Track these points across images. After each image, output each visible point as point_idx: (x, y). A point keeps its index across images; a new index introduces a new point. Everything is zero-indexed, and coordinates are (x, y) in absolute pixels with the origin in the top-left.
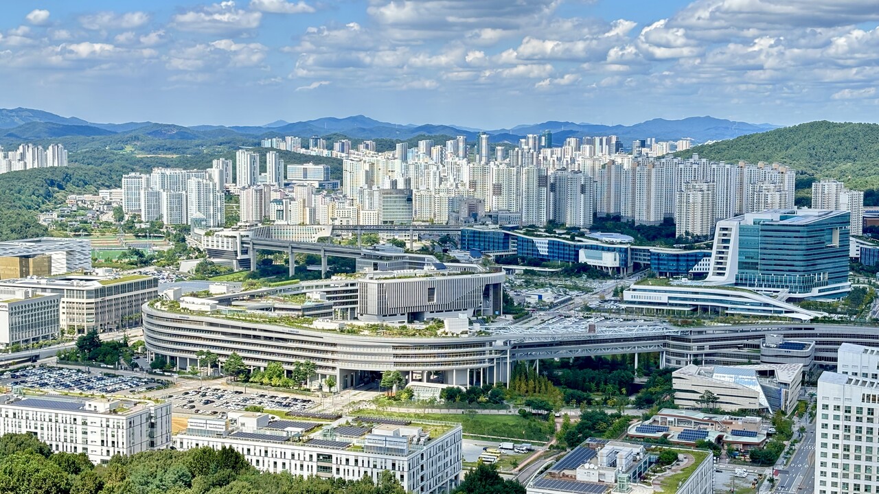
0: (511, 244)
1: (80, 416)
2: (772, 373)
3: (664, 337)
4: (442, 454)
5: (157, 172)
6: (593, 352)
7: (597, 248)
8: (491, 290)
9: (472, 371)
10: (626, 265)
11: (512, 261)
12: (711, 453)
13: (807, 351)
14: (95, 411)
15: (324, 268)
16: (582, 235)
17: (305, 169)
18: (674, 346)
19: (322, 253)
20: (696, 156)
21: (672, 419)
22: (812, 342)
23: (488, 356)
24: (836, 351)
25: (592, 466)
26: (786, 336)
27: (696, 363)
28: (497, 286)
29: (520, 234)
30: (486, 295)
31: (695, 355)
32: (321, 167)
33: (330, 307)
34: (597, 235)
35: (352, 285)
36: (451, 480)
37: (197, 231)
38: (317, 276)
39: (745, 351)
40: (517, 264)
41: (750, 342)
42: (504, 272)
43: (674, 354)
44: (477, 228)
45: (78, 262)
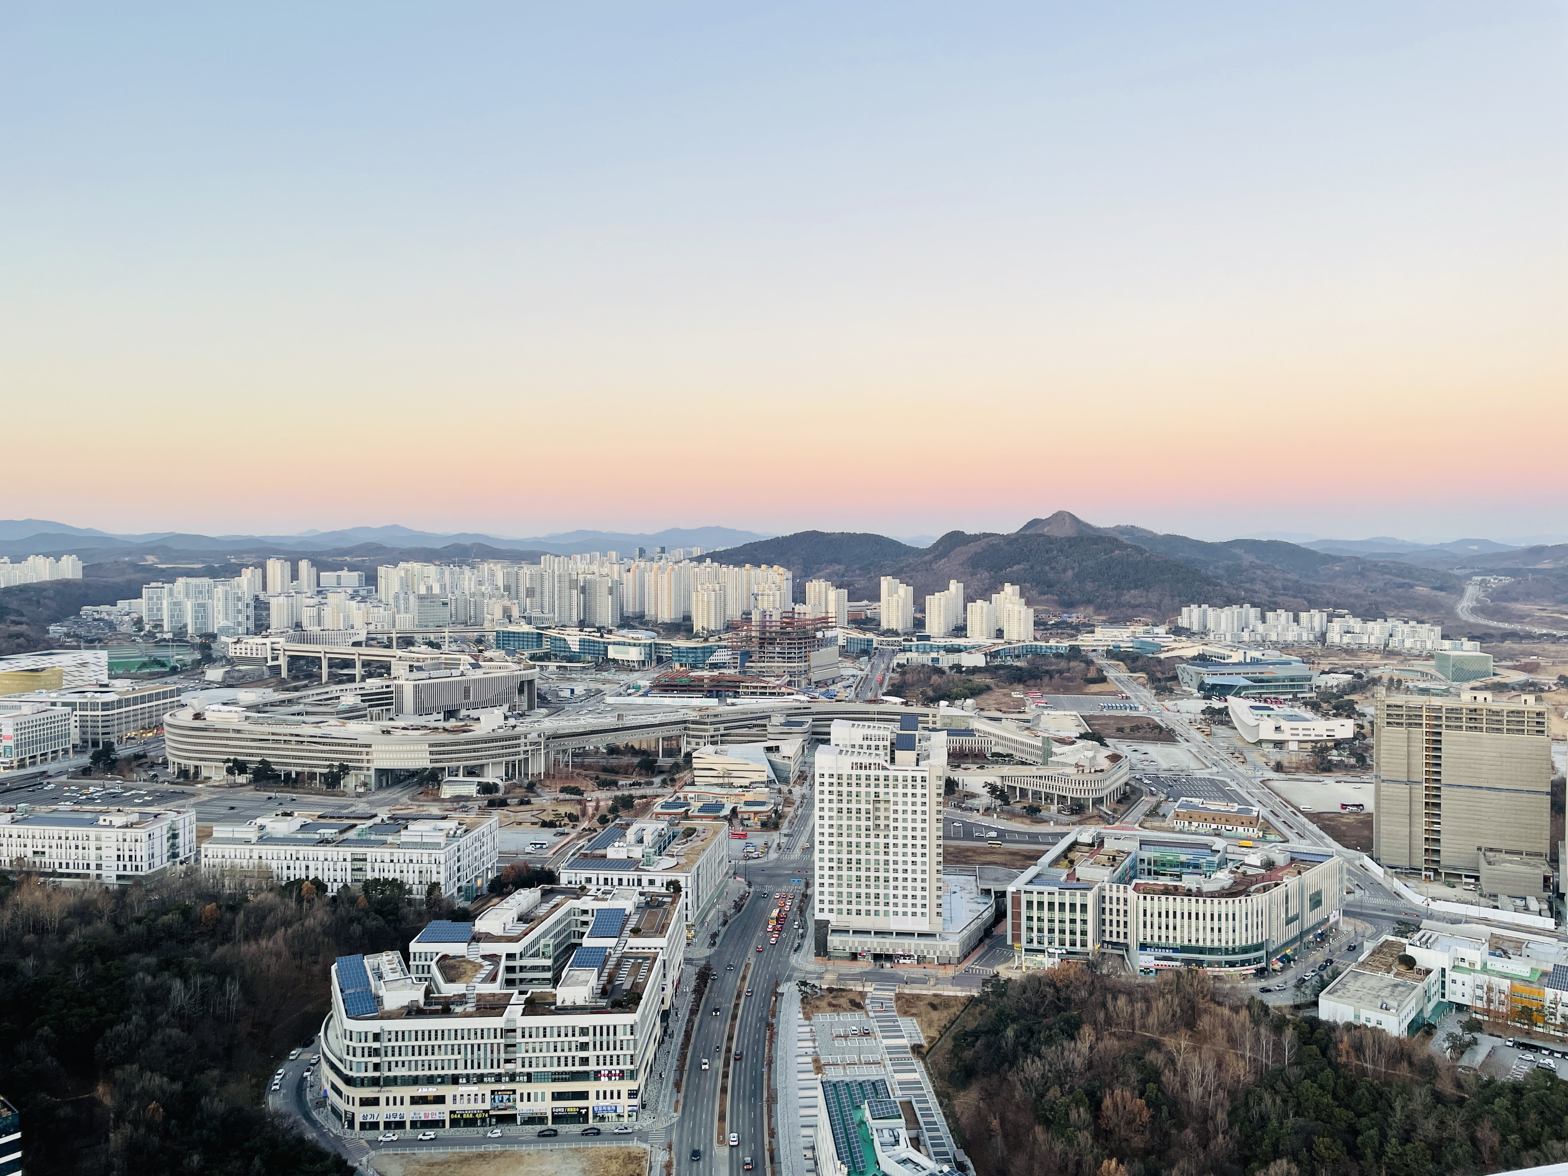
0: (544, 643)
1: (92, 832)
2: (777, 748)
3: (685, 722)
4: (478, 844)
5: (181, 581)
6: (621, 740)
7: (624, 644)
8: (525, 686)
9: (507, 763)
10: (651, 657)
11: (546, 657)
12: (726, 823)
13: (806, 726)
14: (111, 825)
15: (358, 671)
16: (610, 632)
17: (339, 577)
18: (693, 730)
19: (356, 657)
20: (708, 560)
21: (692, 795)
22: (809, 719)
23: (523, 748)
24: (829, 726)
25: (622, 844)
26: (789, 715)
27: (714, 743)
28: (531, 682)
29: (553, 633)
30: (521, 691)
31: (712, 737)
32: (355, 574)
33: (365, 709)
34: (624, 632)
35: (387, 687)
36: (488, 869)
37: (224, 639)
38: (351, 679)
39: (754, 731)
40: (550, 660)
41: (759, 722)
42: (538, 669)
43: (694, 737)
44: (512, 628)
45: (92, 674)
